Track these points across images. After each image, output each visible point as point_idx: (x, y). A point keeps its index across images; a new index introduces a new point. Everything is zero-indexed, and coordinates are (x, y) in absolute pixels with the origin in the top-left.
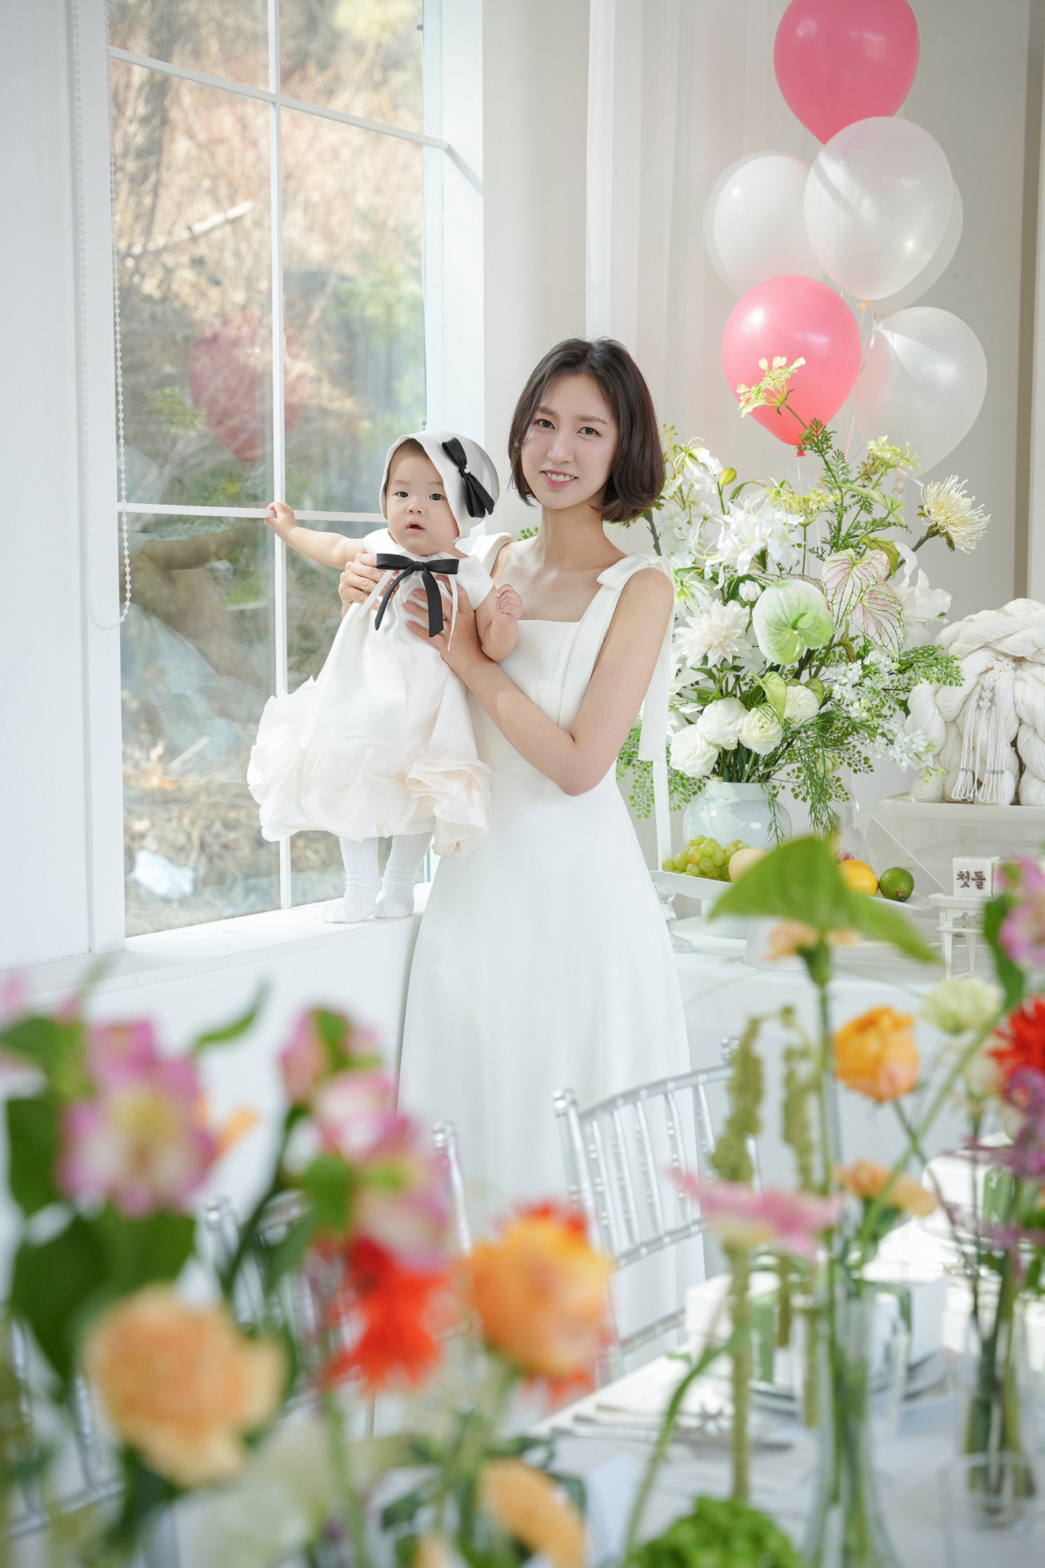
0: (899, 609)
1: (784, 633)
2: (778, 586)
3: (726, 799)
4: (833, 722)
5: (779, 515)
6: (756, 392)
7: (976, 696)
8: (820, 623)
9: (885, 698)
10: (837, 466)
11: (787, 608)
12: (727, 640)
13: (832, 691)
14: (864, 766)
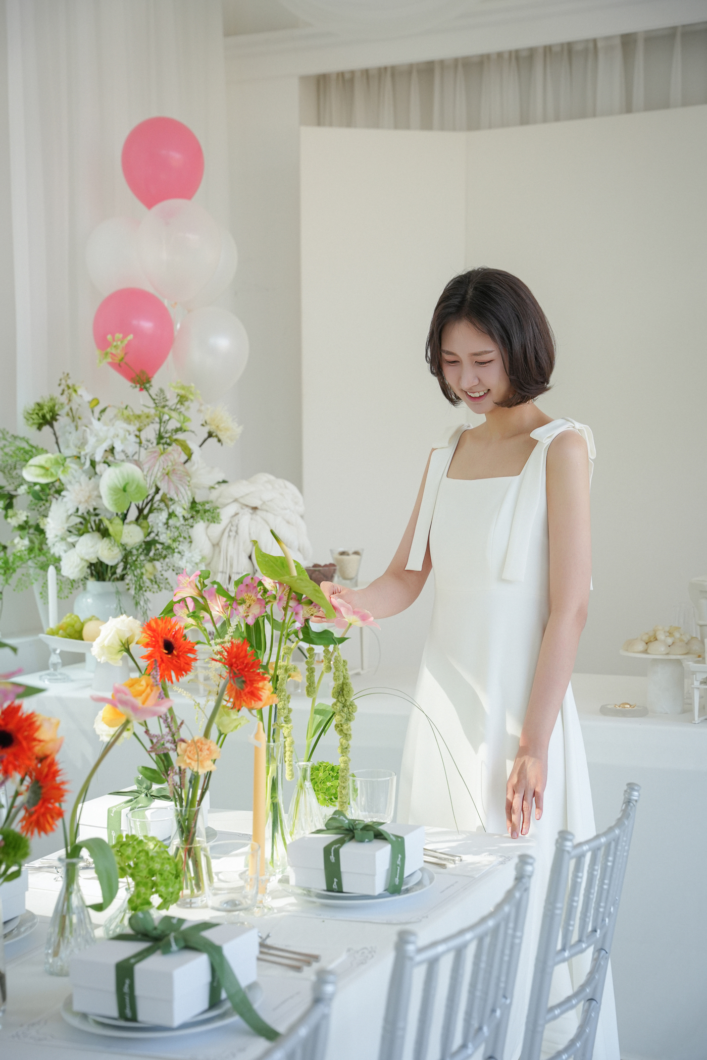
0: (189, 479)
1: (120, 494)
2: (117, 467)
3: (97, 592)
4: (152, 546)
5: (121, 425)
6: (106, 354)
7: (228, 530)
8: (140, 487)
9: (181, 531)
10: (159, 398)
11: (121, 480)
12: (88, 499)
13: (153, 527)
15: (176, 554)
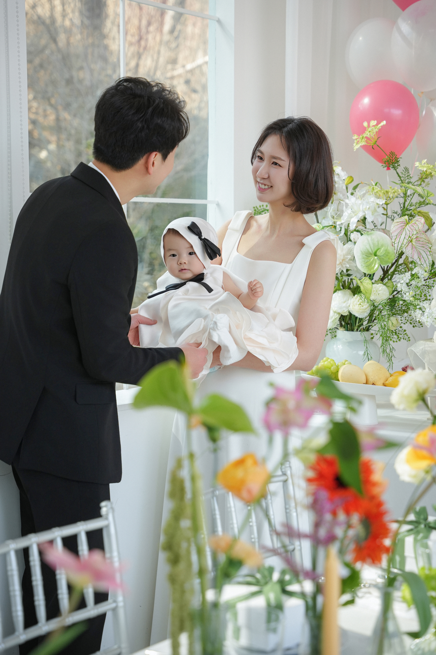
0: (430, 246)
1: (370, 258)
2: (368, 235)
3: (346, 340)
4: (396, 302)
5: (372, 199)
6: (361, 138)
8: (389, 253)
9: (422, 290)
10: (405, 175)
11: (372, 246)
12: (344, 261)
13: (397, 286)
14: (418, 324)
15: (418, 311)
